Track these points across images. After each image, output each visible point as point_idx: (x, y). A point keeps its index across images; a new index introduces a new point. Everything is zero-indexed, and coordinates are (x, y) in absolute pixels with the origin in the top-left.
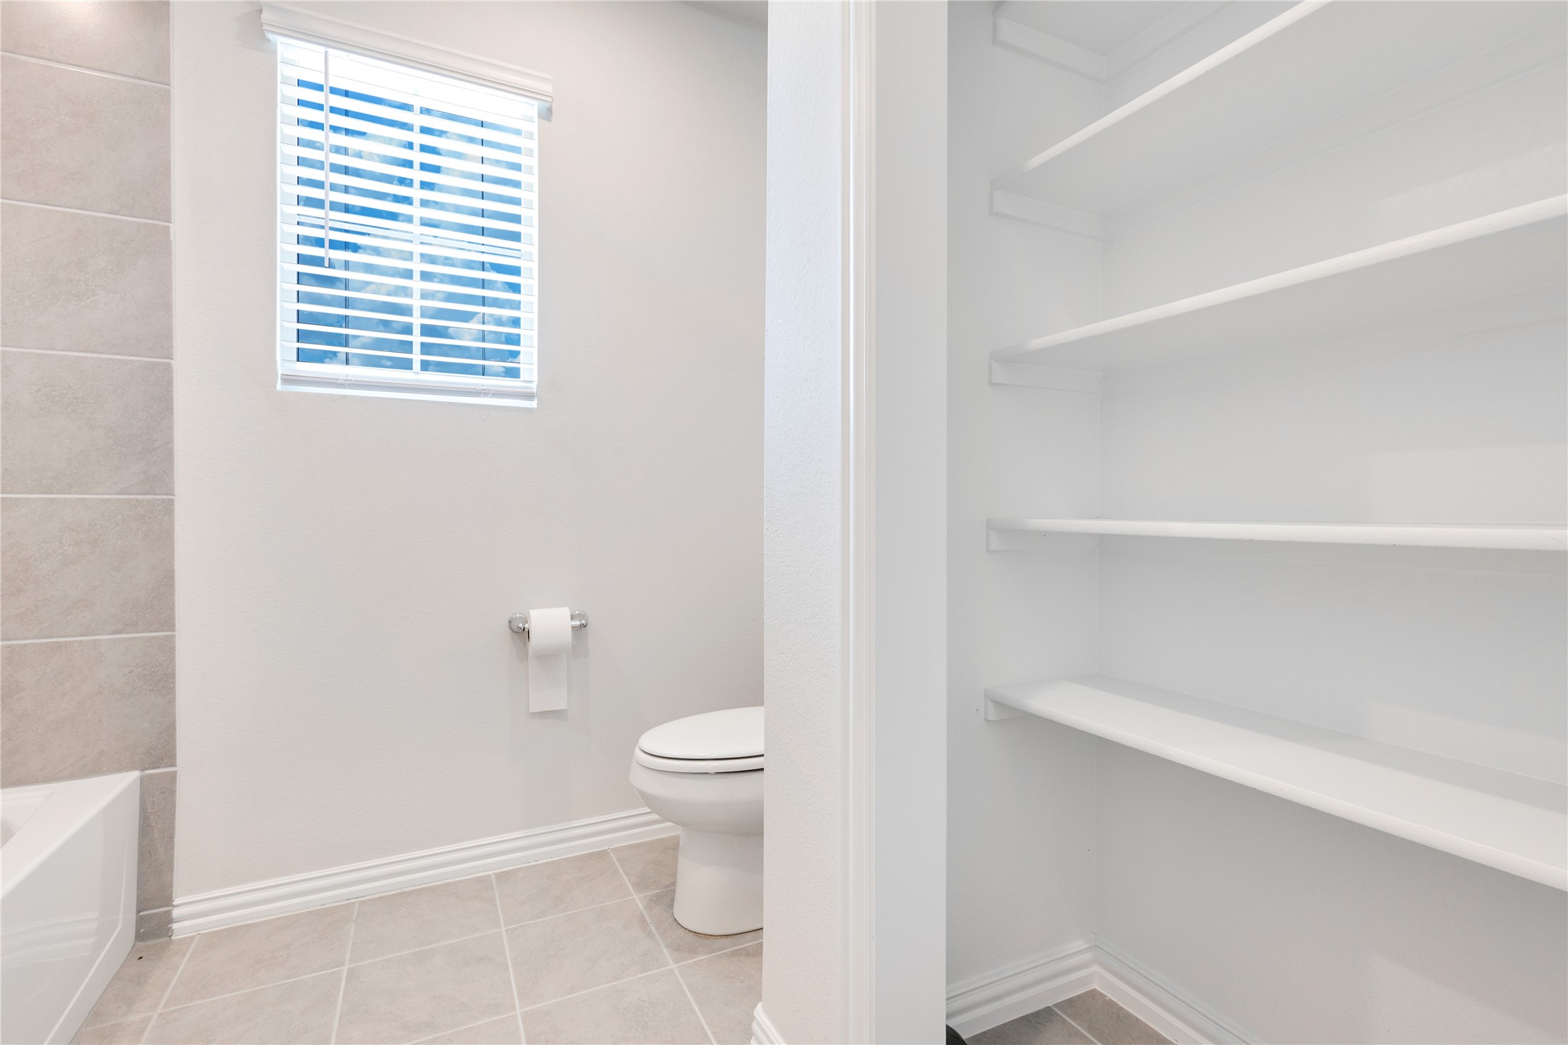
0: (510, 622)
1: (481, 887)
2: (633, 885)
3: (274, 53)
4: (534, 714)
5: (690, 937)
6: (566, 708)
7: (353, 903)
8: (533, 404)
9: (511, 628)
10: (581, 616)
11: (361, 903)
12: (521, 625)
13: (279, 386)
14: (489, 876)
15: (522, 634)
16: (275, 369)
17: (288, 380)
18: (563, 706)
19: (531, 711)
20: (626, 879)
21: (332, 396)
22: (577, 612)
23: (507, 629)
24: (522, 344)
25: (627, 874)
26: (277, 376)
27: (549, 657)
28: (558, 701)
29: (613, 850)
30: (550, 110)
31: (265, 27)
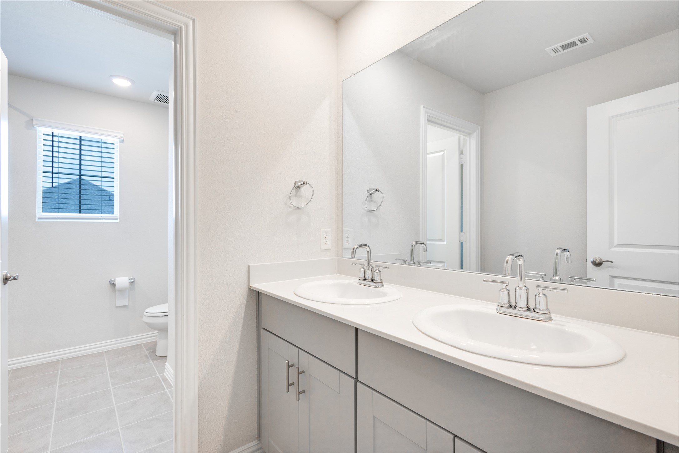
0: (110, 281)
1: (100, 354)
2: (146, 350)
3: (37, 130)
4: (118, 307)
5: (158, 357)
6: (127, 304)
7: (60, 360)
8: (118, 221)
9: (110, 283)
10: (132, 279)
11: (62, 360)
12: (113, 282)
13: (37, 220)
14: (103, 352)
15: (114, 284)
16: (36, 215)
17: (39, 218)
18: (126, 304)
19: (116, 306)
20: (145, 349)
21: (53, 222)
22: (132, 278)
23: (109, 283)
24: (115, 214)
25: (145, 348)
26: (36, 217)
27: (122, 291)
28: (125, 303)
29: (143, 344)
30: (123, 140)
31: (34, 125)
